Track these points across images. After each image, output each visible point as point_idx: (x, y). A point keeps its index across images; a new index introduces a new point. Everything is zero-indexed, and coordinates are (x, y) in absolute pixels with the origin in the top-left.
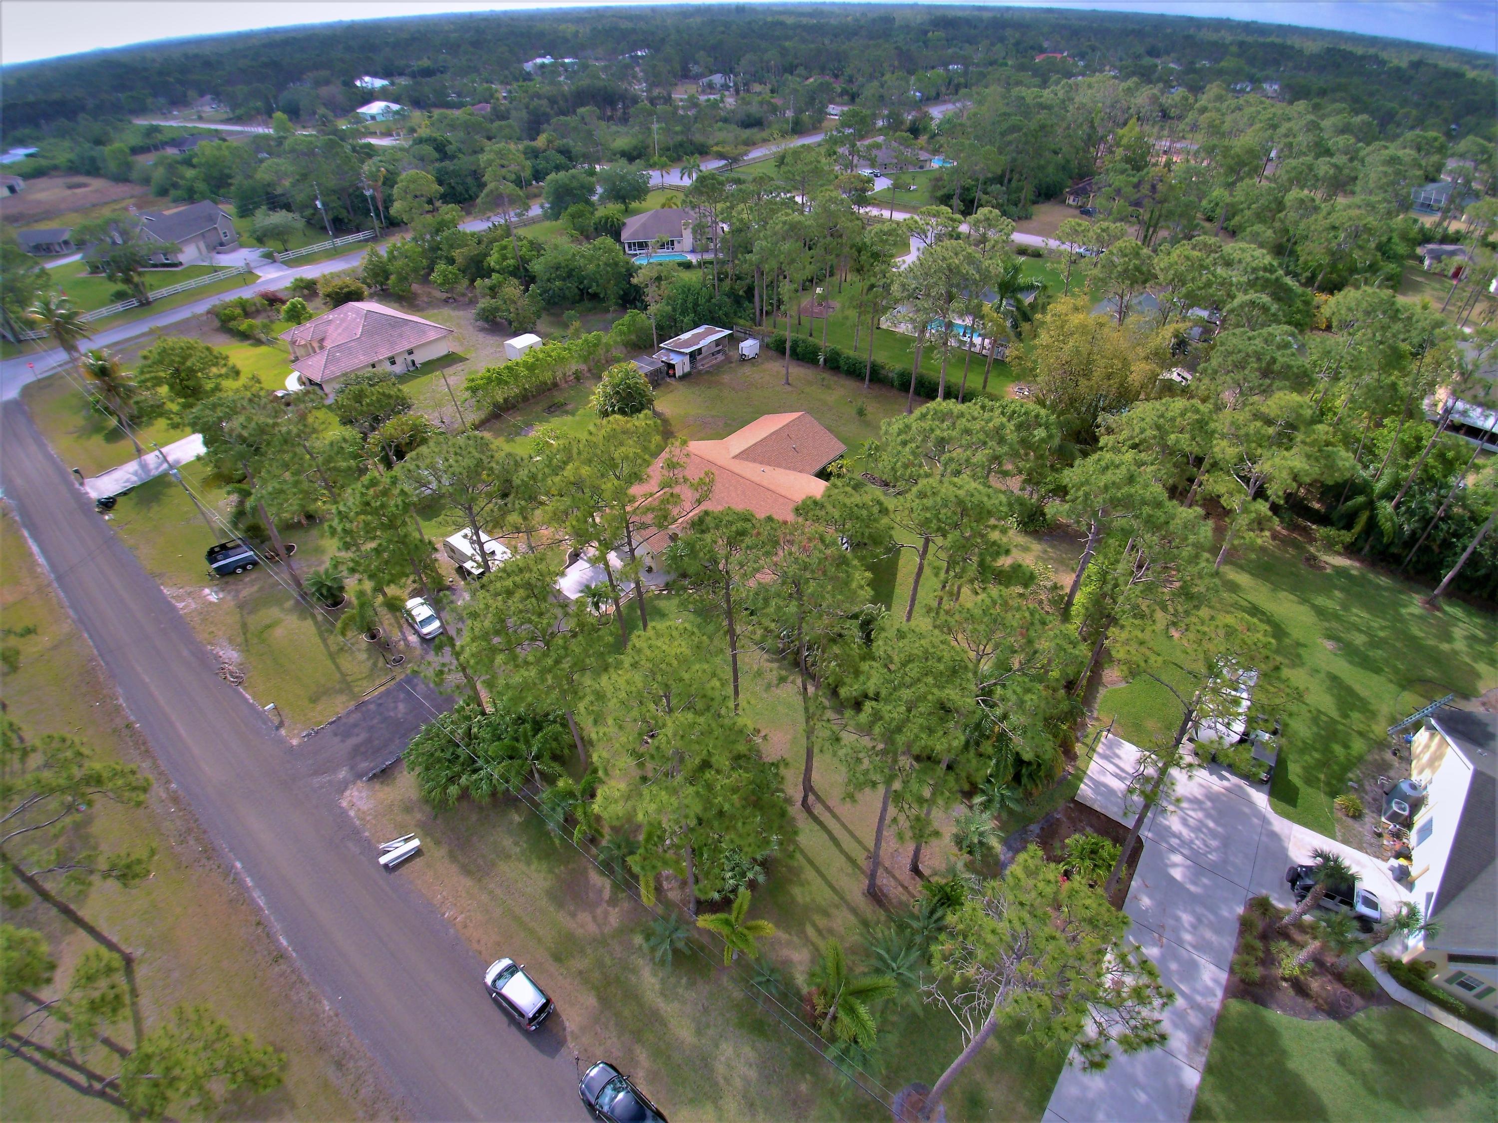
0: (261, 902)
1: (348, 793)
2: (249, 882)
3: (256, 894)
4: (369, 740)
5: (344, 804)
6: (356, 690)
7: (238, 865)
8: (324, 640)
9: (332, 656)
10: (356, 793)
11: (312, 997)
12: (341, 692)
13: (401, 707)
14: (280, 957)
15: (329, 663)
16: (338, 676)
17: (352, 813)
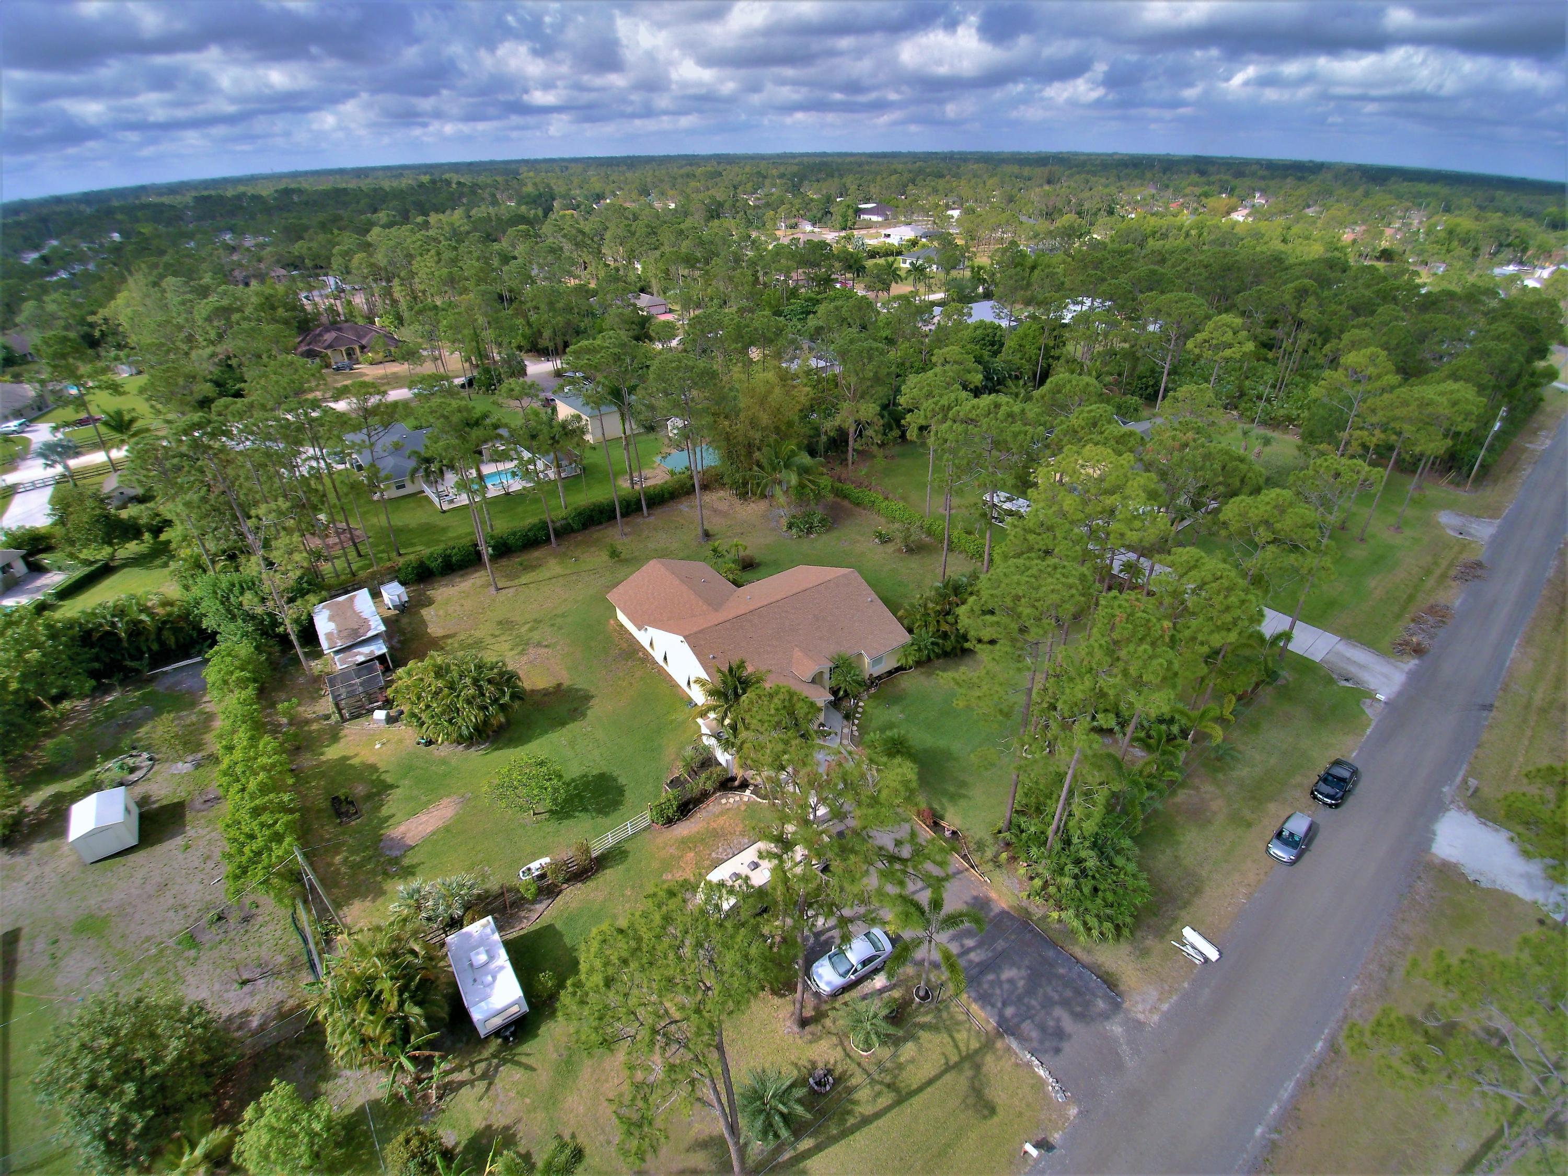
0: (1290, 1085)
1: (1141, 1017)
2: (1274, 1109)
3: (1285, 1095)
4: (1065, 1003)
5: (1156, 1018)
6: (975, 1045)
7: (1259, 1131)
8: (866, 1121)
9: (902, 1097)
10: (1140, 1007)
11: (1353, 1005)
12: (978, 1067)
13: (1007, 974)
14: (1333, 1048)
15: (916, 1101)
16: (948, 1077)
17: (1165, 1007)
